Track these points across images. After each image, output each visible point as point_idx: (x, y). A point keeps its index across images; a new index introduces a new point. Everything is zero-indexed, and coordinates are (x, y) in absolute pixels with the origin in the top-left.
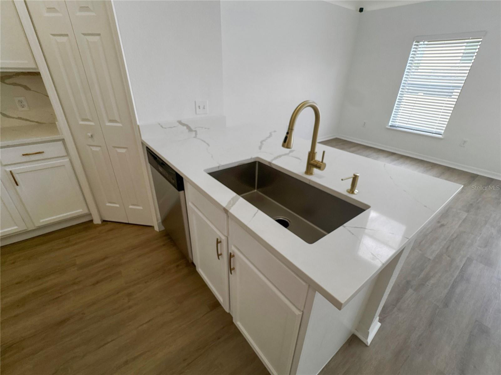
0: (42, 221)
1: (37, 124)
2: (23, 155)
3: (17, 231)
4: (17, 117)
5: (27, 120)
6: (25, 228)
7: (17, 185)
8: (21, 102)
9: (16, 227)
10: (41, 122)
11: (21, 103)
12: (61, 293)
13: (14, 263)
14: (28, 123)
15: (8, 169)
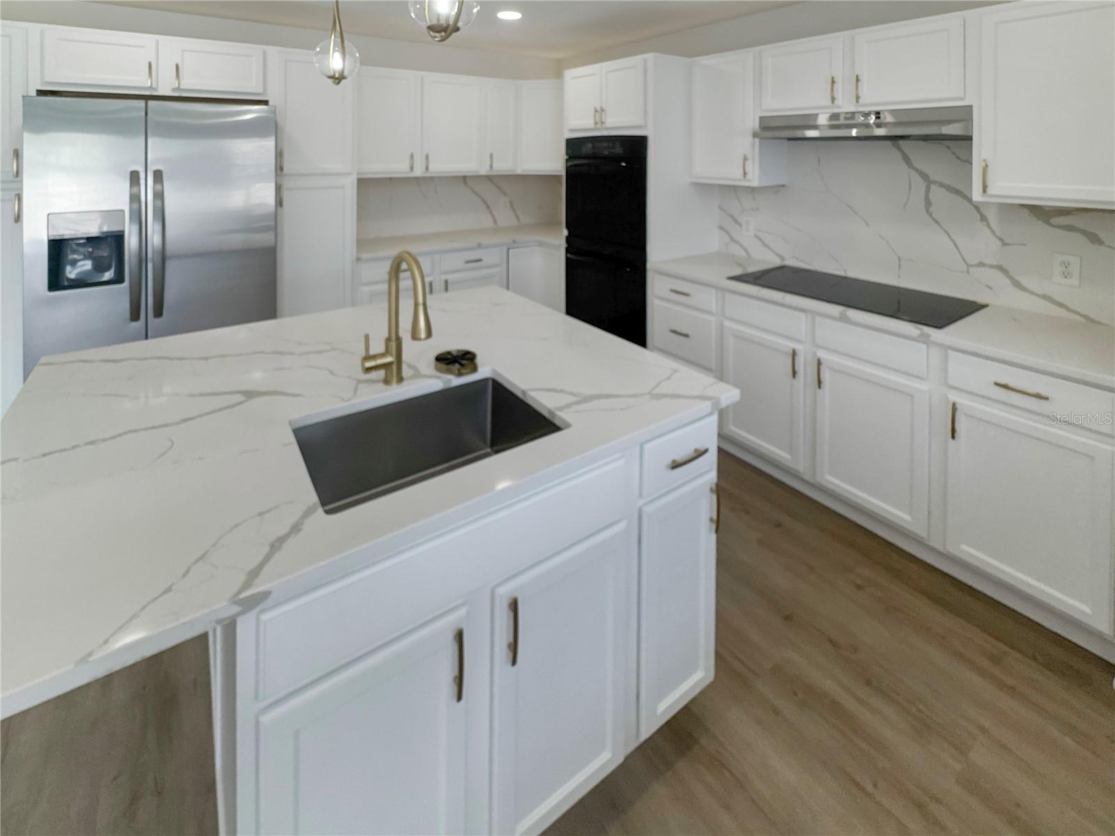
0: (964, 547)
1: (1083, 320)
2: (997, 384)
3: (905, 525)
4: (1040, 292)
5: (1061, 305)
6: (924, 535)
7: (953, 437)
8: (1066, 265)
9: (907, 517)
10: (1097, 319)
11: (1066, 267)
12: (875, 786)
13: (859, 587)
14: (1062, 312)
15: (954, 397)
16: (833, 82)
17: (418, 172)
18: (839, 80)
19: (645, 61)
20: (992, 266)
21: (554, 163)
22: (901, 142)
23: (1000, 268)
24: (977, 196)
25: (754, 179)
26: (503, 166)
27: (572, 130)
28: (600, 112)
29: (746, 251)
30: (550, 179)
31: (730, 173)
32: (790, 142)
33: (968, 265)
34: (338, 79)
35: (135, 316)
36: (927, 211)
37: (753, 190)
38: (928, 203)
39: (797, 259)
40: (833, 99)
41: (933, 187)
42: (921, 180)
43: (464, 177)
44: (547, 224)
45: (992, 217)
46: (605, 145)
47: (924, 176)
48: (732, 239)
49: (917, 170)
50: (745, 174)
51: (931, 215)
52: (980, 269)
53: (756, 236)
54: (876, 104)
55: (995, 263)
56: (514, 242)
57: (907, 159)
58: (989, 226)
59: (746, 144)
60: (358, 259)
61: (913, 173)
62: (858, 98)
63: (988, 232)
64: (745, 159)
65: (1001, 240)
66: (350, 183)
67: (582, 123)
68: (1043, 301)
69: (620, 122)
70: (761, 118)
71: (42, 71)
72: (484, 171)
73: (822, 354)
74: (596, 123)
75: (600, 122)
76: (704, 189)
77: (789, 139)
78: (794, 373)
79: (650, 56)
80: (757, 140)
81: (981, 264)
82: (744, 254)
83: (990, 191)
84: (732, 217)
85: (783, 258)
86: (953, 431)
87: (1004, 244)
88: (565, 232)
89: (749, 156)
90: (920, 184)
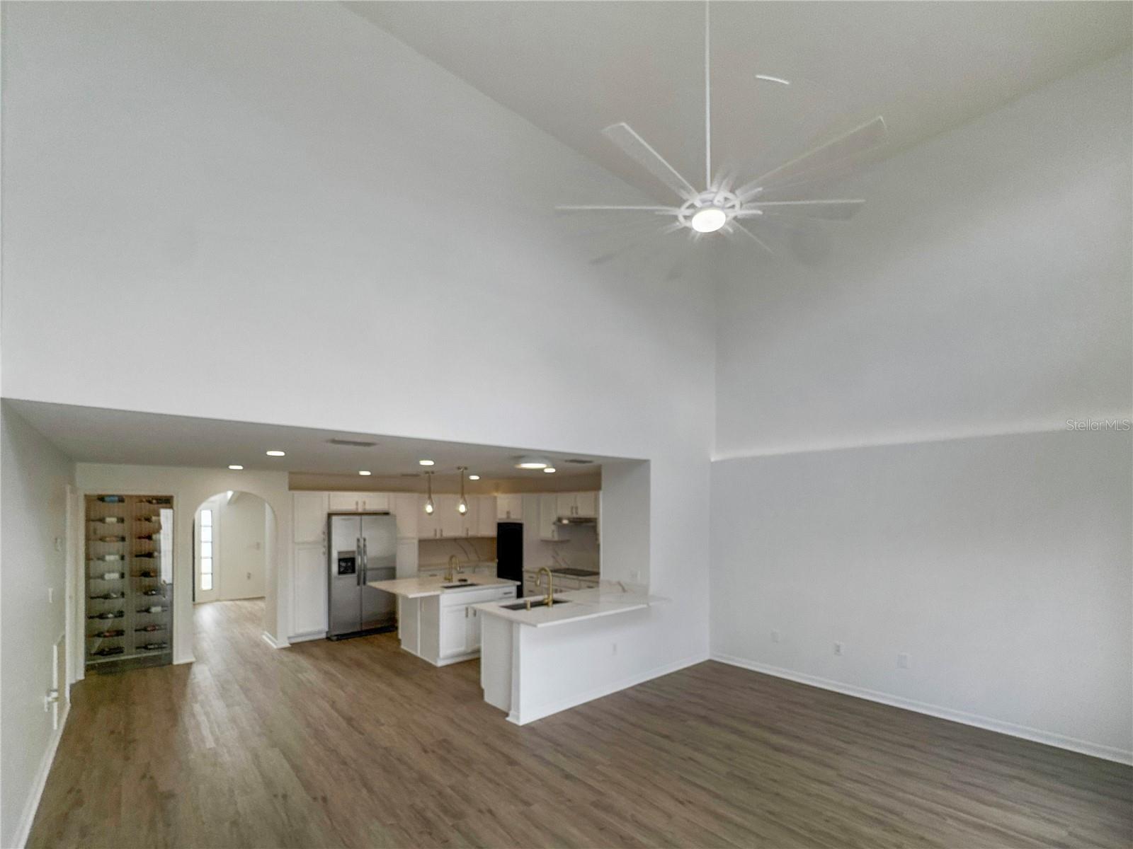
17: (438, 536)
21: (492, 532)
25: (556, 538)
26: (472, 533)
27: (499, 520)
28: (508, 513)
30: (491, 539)
31: (550, 536)
35: (359, 584)
37: (557, 542)
44: (492, 560)
46: (510, 526)
50: (553, 537)
59: (552, 526)
60: (418, 570)
64: (552, 532)
66: (416, 542)
67: (502, 517)
69: (515, 518)
71: (329, 505)
72: (463, 535)
75: (508, 517)
88: (497, 560)
89: (553, 530)
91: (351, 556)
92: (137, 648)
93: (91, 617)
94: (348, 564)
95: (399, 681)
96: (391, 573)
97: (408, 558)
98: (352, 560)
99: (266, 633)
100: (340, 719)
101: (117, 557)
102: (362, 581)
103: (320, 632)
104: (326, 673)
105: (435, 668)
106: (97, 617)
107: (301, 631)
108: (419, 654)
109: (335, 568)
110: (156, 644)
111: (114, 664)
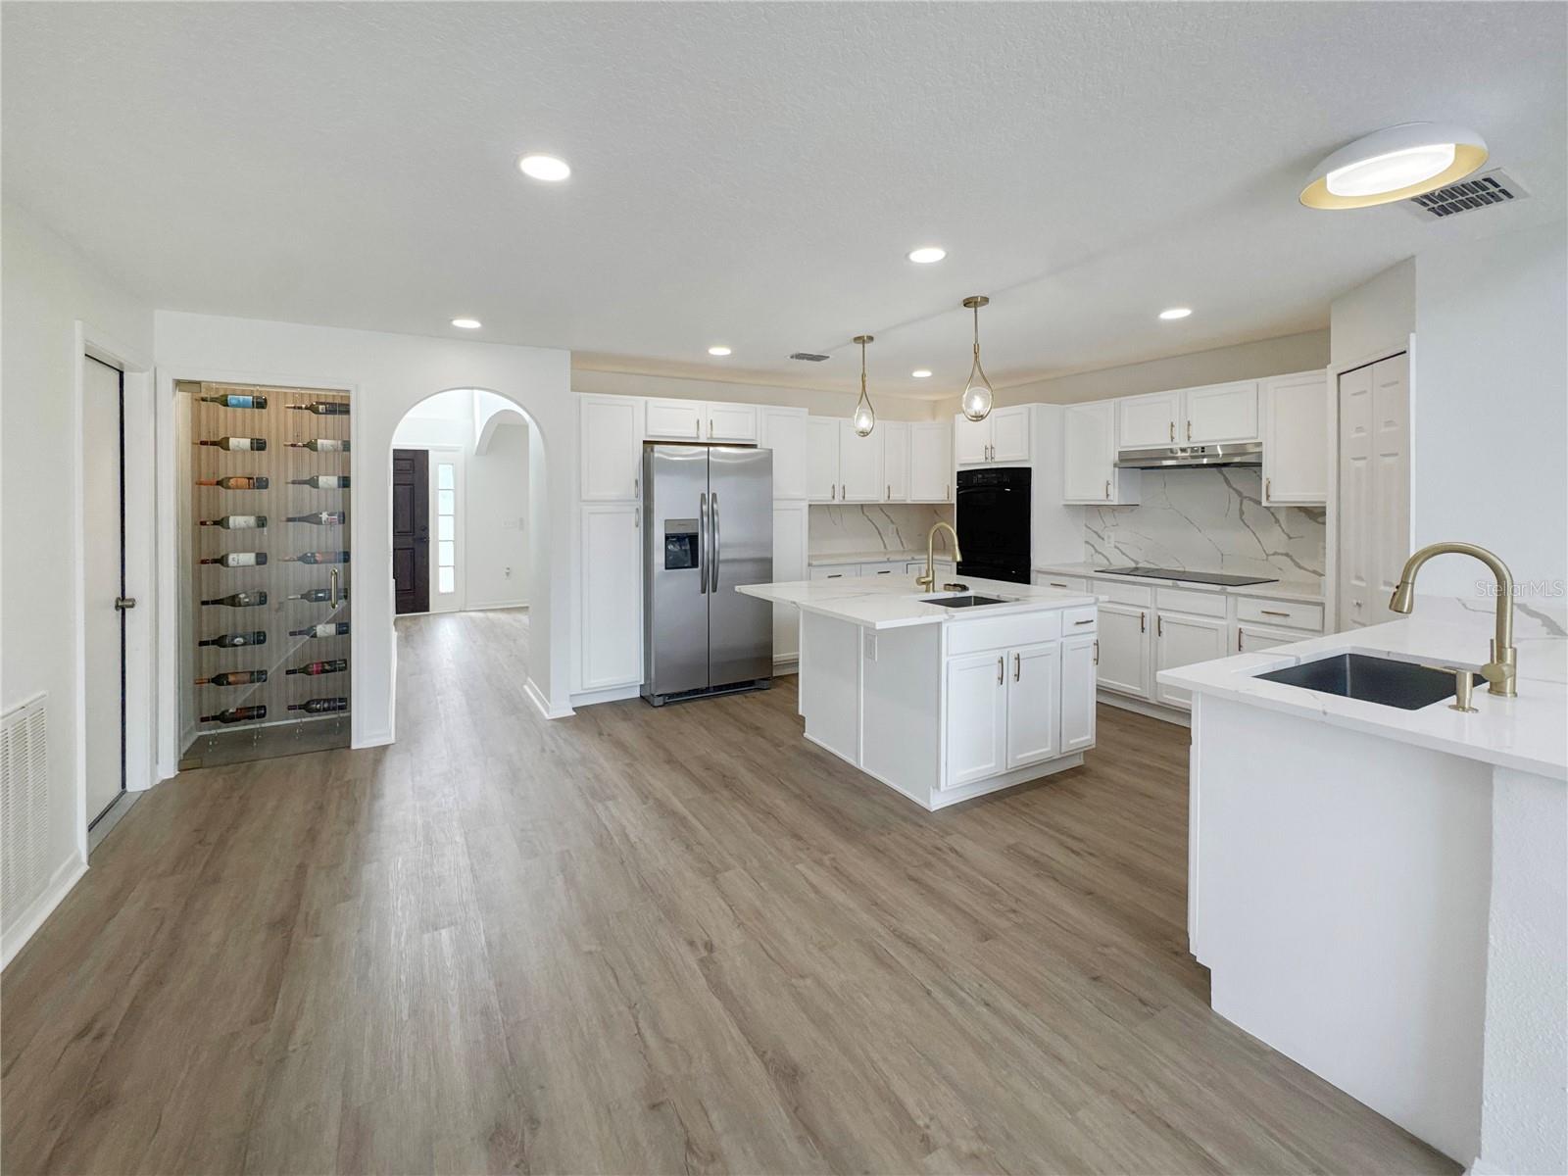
7: (1239, 649)
15: (1240, 625)
16: (1172, 426)
17: (839, 500)
18: (1176, 425)
19: (1030, 409)
20: (1282, 554)
21: (943, 491)
22: (1224, 469)
23: (1287, 555)
24: (1265, 503)
25: (1115, 499)
26: (897, 497)
27: (962, 465)
28: (989, 448)
29: (1108, 560)
30: (932, 510)
31: (1097, 496)
32: (1144, 471)
33: (1267, 555)
34: (864, 434)
35: (703, 591)
36: (1241, 518)
37: (1114, 508)
38: (1242, 513)
39: (1148, 562)
40: (1172, 438)
41: (1245, 502)
42: (1236, 495)
43: (862, 505)
45: (1282, 517)
46: (994, 475)
47: (1239, 493)
48: (1096, 551)
49: (1234, 489)
50: (1108, 495)
51: (1243, 520)
52: (1276, 556)
53: (1116, 547)
54: (1201, 442)
55: (1284, 552)
56: (913, 559)
57: (1227, 481)
58: (1280, 526)
59: (1108, 472)
60: (810, 565)
61: (1231, 490)
62: (1189, 437)
63: (1280, 530)
64: (1108, 484)
65: (1288, 536)
68: (1313, 575)
69: (1008, 457)
70: (1120, 452)
72: (883, 499)
73: (1160, 613)
74: (986, 458)
75: (990, 458)
76: (1074, 509)
77: (1142, 468)
78: (1143, 629)
79: (1033, 405)
80: (1117, 469)
81: (1275, 554)
82: (1106, 561)
83: (1271, 499)
84: (1096, 533)
85: (1137, 562)
86: (1240, 646)
87: (1290, 538)
89: (1111, 481)
90: (1236, 499)
91: (690, 531)
92: (290, 708)
93: (202, 644)
94: (685, 548)
95: (850, 855)
96: (764, 571)
97: (790, 540)
98: (693, 539)
99: (529, 679)
100: (756, 1064)
101: (251, 520)
102: (709, 584)
103: (628, 687)
104: (664, 809)
105: (923, 812)
106: (214, 642)
107: (595, 682)
108: (862, 767)
109: (659, 558)
110: (325, 700)
111: (246, 739)
